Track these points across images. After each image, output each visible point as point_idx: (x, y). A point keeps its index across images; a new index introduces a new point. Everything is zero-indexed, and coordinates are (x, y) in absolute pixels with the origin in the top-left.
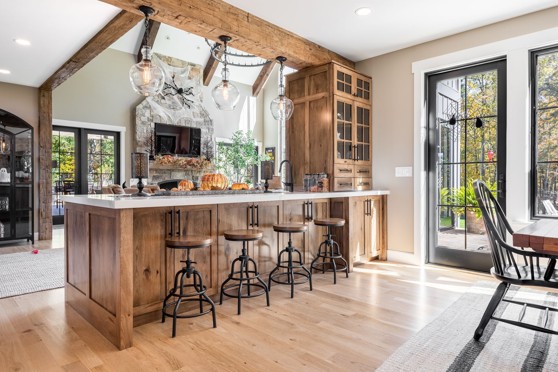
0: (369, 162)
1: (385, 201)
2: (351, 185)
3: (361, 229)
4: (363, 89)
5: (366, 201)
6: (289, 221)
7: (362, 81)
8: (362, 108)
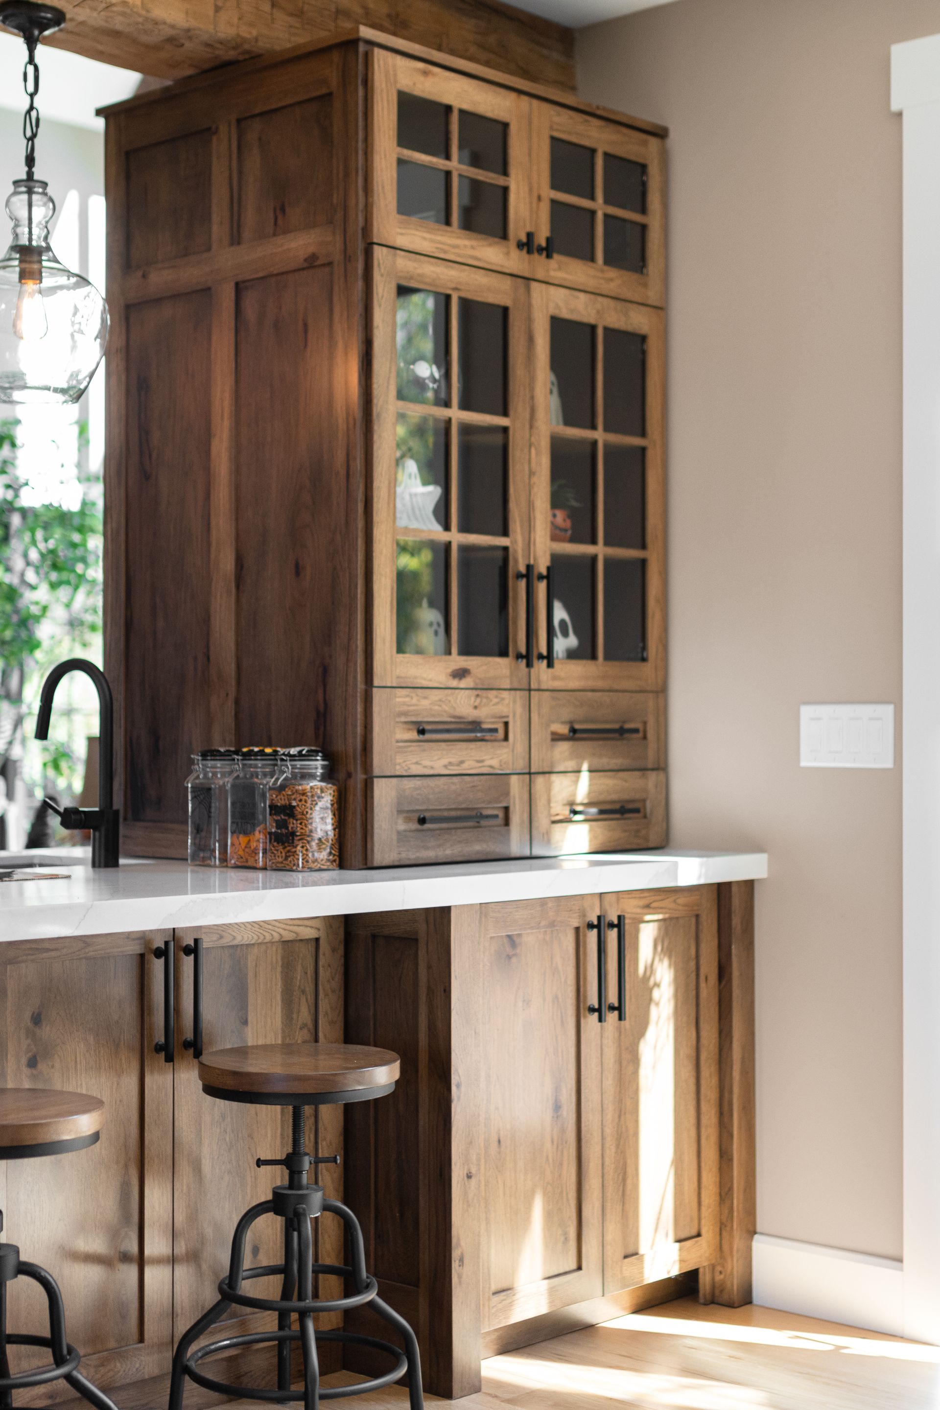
0: (647, 670)
1: (736, 921)
2: (507, 822)
3: (557, 1107)
4: (599, 206)
5: (591, 926)
6: (25, 1070)
7: (593, 151)
8: (593, 328)
